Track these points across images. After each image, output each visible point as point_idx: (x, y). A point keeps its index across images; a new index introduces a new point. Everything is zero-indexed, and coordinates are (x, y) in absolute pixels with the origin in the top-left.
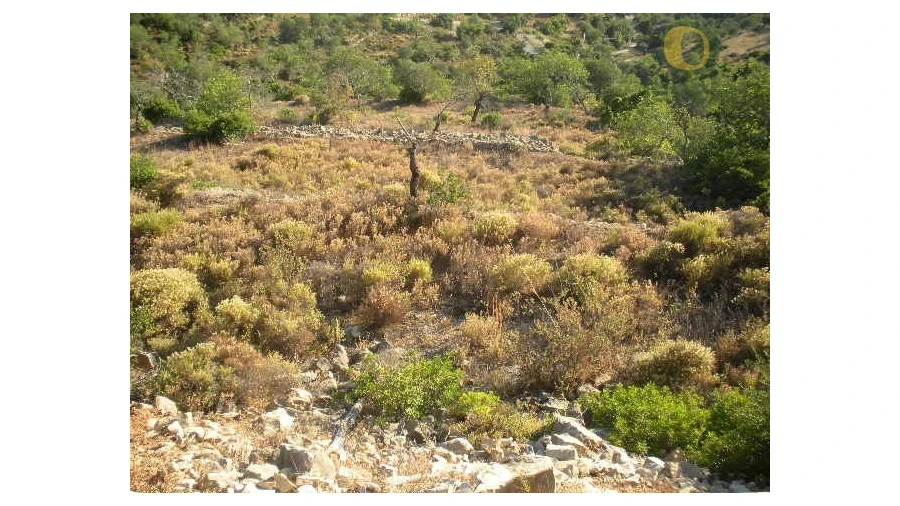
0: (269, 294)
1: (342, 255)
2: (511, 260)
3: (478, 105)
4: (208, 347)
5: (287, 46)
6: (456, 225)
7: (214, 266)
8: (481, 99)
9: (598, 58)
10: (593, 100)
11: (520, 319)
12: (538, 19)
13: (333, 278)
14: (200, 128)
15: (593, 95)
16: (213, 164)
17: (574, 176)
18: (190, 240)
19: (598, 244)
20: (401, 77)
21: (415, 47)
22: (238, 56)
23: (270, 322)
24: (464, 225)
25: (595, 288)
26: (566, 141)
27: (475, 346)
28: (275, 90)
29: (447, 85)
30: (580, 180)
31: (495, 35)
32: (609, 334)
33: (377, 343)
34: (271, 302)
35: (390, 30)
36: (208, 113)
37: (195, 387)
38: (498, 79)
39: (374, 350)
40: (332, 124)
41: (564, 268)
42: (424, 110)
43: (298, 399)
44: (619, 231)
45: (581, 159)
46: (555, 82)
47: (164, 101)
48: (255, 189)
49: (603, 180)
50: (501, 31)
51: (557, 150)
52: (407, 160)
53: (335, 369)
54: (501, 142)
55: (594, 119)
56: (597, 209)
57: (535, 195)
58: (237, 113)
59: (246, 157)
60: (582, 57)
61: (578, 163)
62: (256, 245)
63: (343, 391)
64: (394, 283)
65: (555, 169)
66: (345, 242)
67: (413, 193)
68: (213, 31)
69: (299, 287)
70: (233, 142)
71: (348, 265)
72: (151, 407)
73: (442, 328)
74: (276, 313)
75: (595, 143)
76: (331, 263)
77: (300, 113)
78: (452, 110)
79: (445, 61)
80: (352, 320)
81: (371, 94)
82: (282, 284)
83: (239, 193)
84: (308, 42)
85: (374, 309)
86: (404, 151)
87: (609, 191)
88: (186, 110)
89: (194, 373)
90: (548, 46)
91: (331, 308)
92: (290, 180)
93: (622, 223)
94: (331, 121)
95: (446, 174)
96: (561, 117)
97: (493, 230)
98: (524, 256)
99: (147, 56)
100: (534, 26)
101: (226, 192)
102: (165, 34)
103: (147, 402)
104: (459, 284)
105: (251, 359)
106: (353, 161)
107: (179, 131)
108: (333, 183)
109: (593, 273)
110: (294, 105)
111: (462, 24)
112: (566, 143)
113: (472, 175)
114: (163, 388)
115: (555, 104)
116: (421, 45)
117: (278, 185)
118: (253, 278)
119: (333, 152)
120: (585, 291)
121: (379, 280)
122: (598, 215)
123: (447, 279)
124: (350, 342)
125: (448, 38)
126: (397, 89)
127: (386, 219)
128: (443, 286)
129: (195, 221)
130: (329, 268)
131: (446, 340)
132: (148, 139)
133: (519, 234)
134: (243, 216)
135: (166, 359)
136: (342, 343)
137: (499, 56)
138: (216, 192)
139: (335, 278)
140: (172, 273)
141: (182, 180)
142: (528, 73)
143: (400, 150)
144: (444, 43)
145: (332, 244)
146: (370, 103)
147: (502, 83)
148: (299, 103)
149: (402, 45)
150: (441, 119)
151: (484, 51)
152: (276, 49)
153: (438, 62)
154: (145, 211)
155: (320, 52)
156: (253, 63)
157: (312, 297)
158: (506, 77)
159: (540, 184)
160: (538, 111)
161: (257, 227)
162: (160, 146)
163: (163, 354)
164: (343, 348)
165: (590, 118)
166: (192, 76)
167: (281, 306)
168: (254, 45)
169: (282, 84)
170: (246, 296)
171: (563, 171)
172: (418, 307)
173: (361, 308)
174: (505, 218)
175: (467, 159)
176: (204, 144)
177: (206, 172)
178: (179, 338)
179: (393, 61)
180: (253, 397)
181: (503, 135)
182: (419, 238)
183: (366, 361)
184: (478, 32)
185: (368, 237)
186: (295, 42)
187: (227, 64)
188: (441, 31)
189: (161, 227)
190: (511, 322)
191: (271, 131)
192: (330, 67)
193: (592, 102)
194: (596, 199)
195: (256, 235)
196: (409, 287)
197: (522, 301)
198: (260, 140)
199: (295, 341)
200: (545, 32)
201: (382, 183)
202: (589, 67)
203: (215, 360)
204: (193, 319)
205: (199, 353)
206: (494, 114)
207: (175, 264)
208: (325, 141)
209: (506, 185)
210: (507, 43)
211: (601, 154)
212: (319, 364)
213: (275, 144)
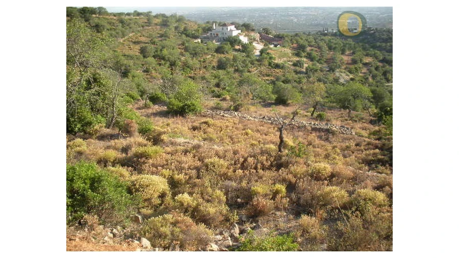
0: (202, 194)
1: (241, 179)
2: (328, 189)
3: (315, 107)
4: (169, 217)
5: (220, 71)
6: (300, 169)
7: (176, 177)
8: (317, 105)
9: (377, 87)
10: (374, 108)
11: (330, 220)
12: (347, 66)
13: (235, 190)
14: (175, 108)
15: (374, 106)
16: (180, 126)
17: (362, 148)
18: (165, 163)
19: (374, 185)
20: (277, 91)
21: (284, 76)
22: (196, 74)
23: (202, 208)
24: (305, 169)
25: (370, 207)
26: (359, 129)
27: (305, 231)
28: (213, 92)
29: (299, 96)
30: (365, 150)
31: (325, 73)
32: (378, 232)
33: (254, 225)
34: (203, 198)
35: (272, 67)
36: (180, 101)
37: (160, 236)
38: (326, 95)
39: (253, 228)
40: (240, 111)
41: (354, 195)
42: (288, 108)
43: (211, 249)
44: (385, 178)
45: (367, 139)
46: (355, 98)
47: (159, 93)
48: (199, 140)
49: (377, 151)
50: (328, 71)
51: (354, 133)
52: (278, 133)
53: (232, 236)
54: (325, 127)
55: (374, 118)
56: (373, 166)
57: (341, 155)
58: (194, 102)
59: (196, 124)
60: (369, 86)
61: (365, 141)
62: (198, 169)
63: (235, 247)
64: (266, 195)
65: (353, 144)
66: (243, 172)
67: (280, 150)
68: (186, 61)
69: (218, 192)
70: (191, 116)
71: (244, 184)
72: (138, 242)
73: (289, 221)
74: (205, 204)
75: (374, 132)
76: (235, 182)
77: (224, 105)
78: (302, 110)
79: (299, 84)
80: (243, 212)
81: (261, 98)
82: (209, 189)
83: (191, 142)
84: (231, 70)
85: (255, 208)
86: (276, 129)
87: (380, 157)
88: (169, 99)
89: (161, 229)
90: (352, 79)
91: (233, 205)
92: (217, 138)
93: (387, 174)
94: (240, 110)
95: (297, 142)
96: (357, 116)
97: (319, 172)
98: (334, 187)
99: (153, 72)
100: (345, 69)
101: (185, 141)
102: (163, 62)
103: (137, 240)
104: (299, 198)
105: (190, 226)
106: (249, 131)
107: (165, 108)
108: (239, 142)
109: (370, 200)
110: (221, 100)
111: (309, 66)
112: (359, 130)
113: (310, 144)
114: (145, 234)
115: (354, 109)
116: (288, 75)
117: (211, 140)
118: (195, 185)
119: (240, 126)
120: (366, 209)
121: (259, 193)
122: (373, 169)
123: (293, 196)
124: (241, 222)
125: (301, 72)
126: (274, 97)
127: (265, 162)
128: (291, 199)
129: (169, 154)
130: (234, 184)
131: (290, 227)
132: (150, 111)
133: (332, 176)
134: (193, 153)
135: (148, 220)
136: (237, 223)
137: (326, 83)
138: (181, 140)
139: (237, 190)
140: (155, 178)
141: (164, 133)
142: (340, 93)
143: (274, 128)
144: (299, 75)
145: (237, 172)
146: (260, 102)
147: (327, 97)
148: (224, 99)
149: (278, 75)
150: (295, 114)
151: (319, 80)
152: (215, 72)
153: (295, 84)
154: (145, 146)
155: (237, 75)
156: (203, 78)
157: (224, 198)
158: (330, 95)
159: (344, 150)
160: (345, 112)
161: (199, 160)
162: (155, 114)
163: (146, 217)
164: (236, 225)
165: (371, 118)
166: (173, 82)
167: (208, 201)
168: (205, 70)
169: (216, 89)
170: (191, 194)
171: (357, 145)
172: (277, 208)
173: (248, 206)
174: (326, 167)
175: (308, 135)
176: (176, 116)
177: (176, 129)
178: (155, 210)
179: (273, 83)
180: (189, 245)
181: (327, 124)
182: (281, 174)
183: (249, 233)
184: (316, 71)
185: (255, 171)
186: (225, 69)
187: (190, 77)
188: (298, 69)
189: (152, 154)
190: (325, 221)
191: (210, 112)
192: (241, 83)
193: (374, 110)
194: (373, 161)
195: (199, 164)
196: (273, 198)
197: (332, 210)
198: (204, 116)
199: (213, 219)
200: (350, 72)
201: (264, 144)
202: (373, 92)
203: (172, 223)
204: (163, 202)
205: (164, 219)
206: (322, 113)
207: (156, 173)
208: (237, 120)
209: (326, 150)
210: (331, 77)
211: (377, 137)
212: (224, 232)
213: (211, 119)
